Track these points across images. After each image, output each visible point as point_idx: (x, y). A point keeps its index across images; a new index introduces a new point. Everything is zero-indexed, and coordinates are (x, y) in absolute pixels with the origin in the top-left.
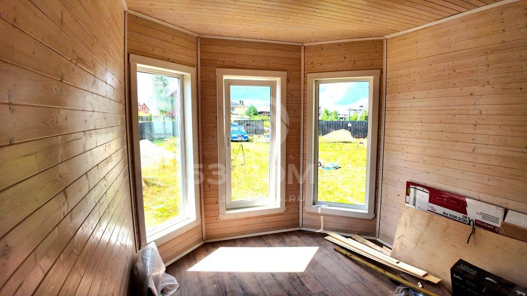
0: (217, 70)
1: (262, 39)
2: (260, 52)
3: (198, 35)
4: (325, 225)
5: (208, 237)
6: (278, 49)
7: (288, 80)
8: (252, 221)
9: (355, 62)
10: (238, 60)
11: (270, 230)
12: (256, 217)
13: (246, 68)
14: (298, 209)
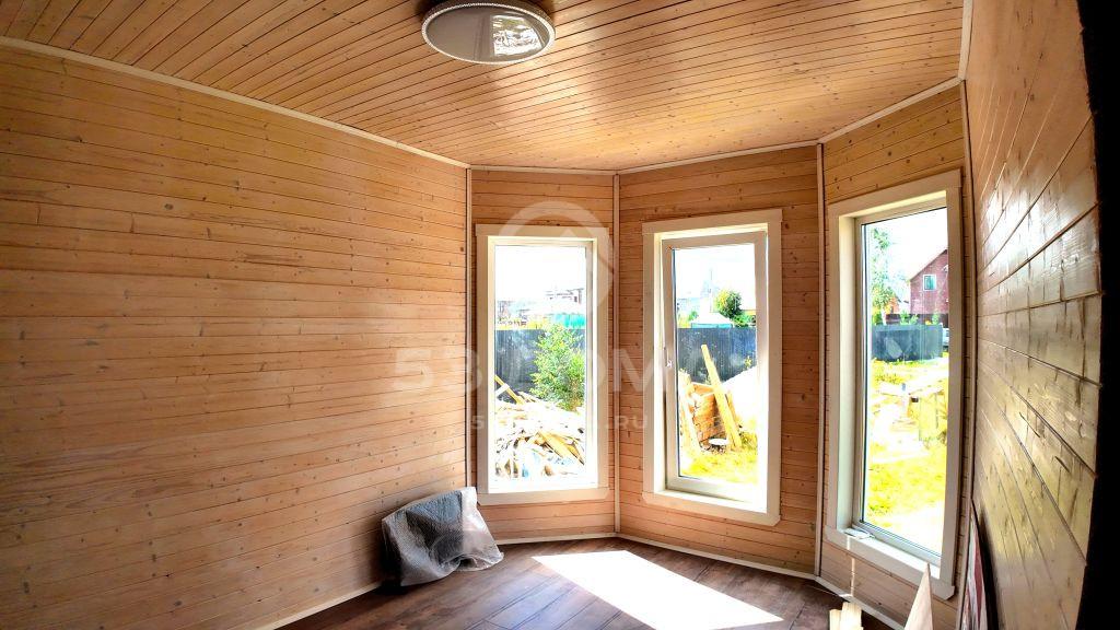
0: (645, 225)
1: (719, 153)
2: (725, 178)
3: (614, 173)
4: (858, 585)
5: (623, 529)
6: (763, 165)
7: (787, 226)
8: (704, 525)
9: (908, 161)
10: (682, 203)
11: (742, 558)
12: (712, 519)
13: (695, 215)
14: (813, 528)
